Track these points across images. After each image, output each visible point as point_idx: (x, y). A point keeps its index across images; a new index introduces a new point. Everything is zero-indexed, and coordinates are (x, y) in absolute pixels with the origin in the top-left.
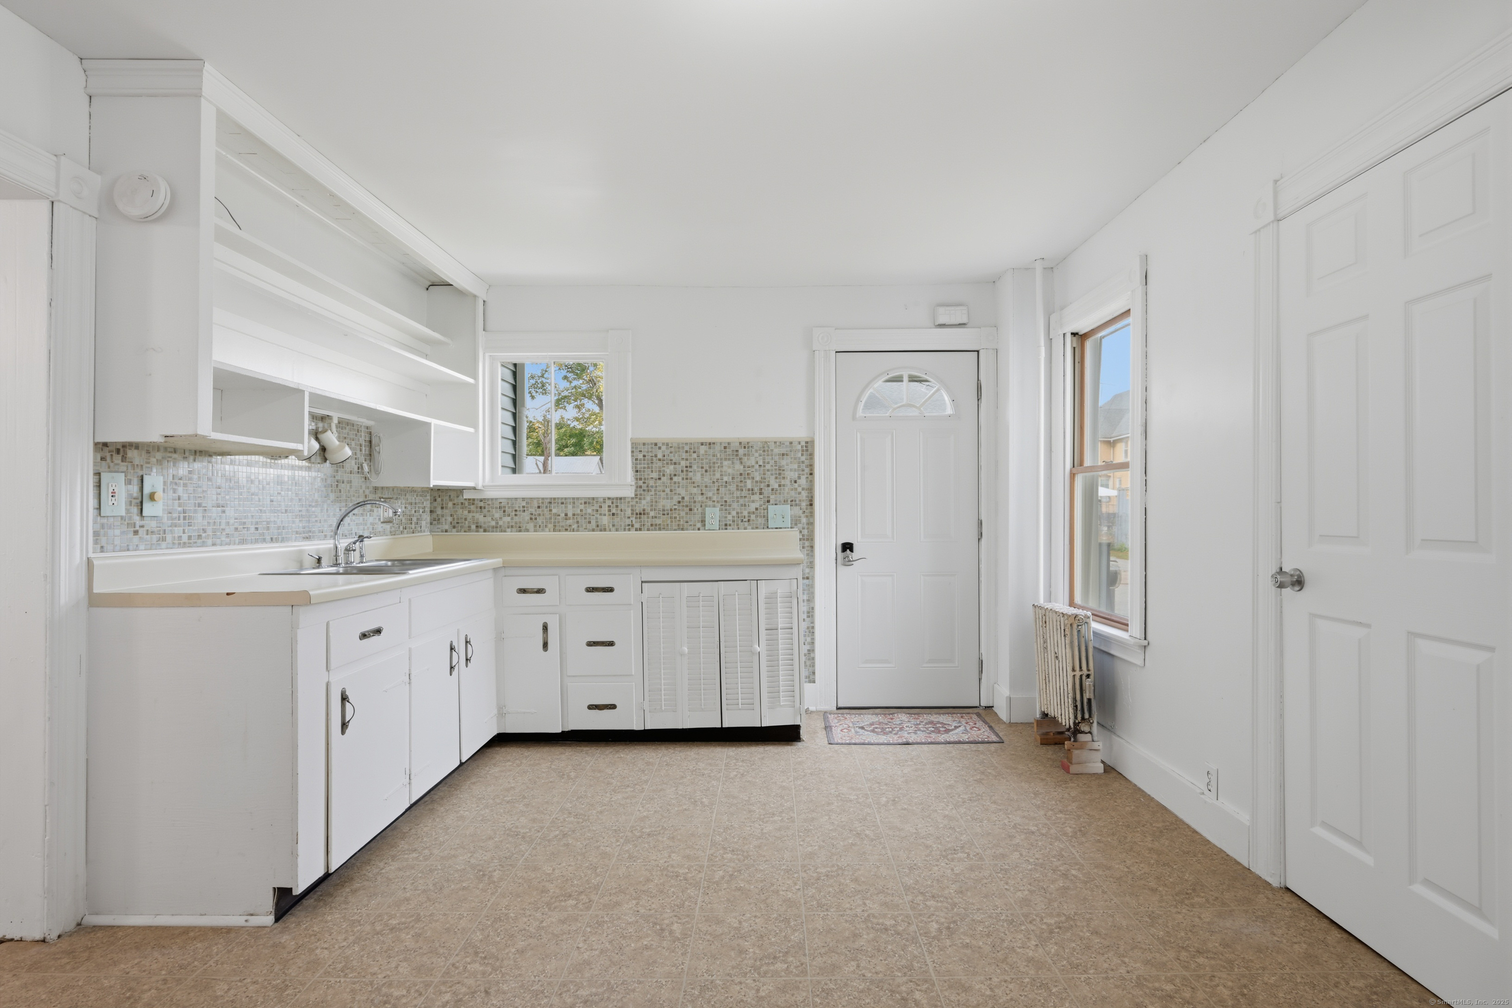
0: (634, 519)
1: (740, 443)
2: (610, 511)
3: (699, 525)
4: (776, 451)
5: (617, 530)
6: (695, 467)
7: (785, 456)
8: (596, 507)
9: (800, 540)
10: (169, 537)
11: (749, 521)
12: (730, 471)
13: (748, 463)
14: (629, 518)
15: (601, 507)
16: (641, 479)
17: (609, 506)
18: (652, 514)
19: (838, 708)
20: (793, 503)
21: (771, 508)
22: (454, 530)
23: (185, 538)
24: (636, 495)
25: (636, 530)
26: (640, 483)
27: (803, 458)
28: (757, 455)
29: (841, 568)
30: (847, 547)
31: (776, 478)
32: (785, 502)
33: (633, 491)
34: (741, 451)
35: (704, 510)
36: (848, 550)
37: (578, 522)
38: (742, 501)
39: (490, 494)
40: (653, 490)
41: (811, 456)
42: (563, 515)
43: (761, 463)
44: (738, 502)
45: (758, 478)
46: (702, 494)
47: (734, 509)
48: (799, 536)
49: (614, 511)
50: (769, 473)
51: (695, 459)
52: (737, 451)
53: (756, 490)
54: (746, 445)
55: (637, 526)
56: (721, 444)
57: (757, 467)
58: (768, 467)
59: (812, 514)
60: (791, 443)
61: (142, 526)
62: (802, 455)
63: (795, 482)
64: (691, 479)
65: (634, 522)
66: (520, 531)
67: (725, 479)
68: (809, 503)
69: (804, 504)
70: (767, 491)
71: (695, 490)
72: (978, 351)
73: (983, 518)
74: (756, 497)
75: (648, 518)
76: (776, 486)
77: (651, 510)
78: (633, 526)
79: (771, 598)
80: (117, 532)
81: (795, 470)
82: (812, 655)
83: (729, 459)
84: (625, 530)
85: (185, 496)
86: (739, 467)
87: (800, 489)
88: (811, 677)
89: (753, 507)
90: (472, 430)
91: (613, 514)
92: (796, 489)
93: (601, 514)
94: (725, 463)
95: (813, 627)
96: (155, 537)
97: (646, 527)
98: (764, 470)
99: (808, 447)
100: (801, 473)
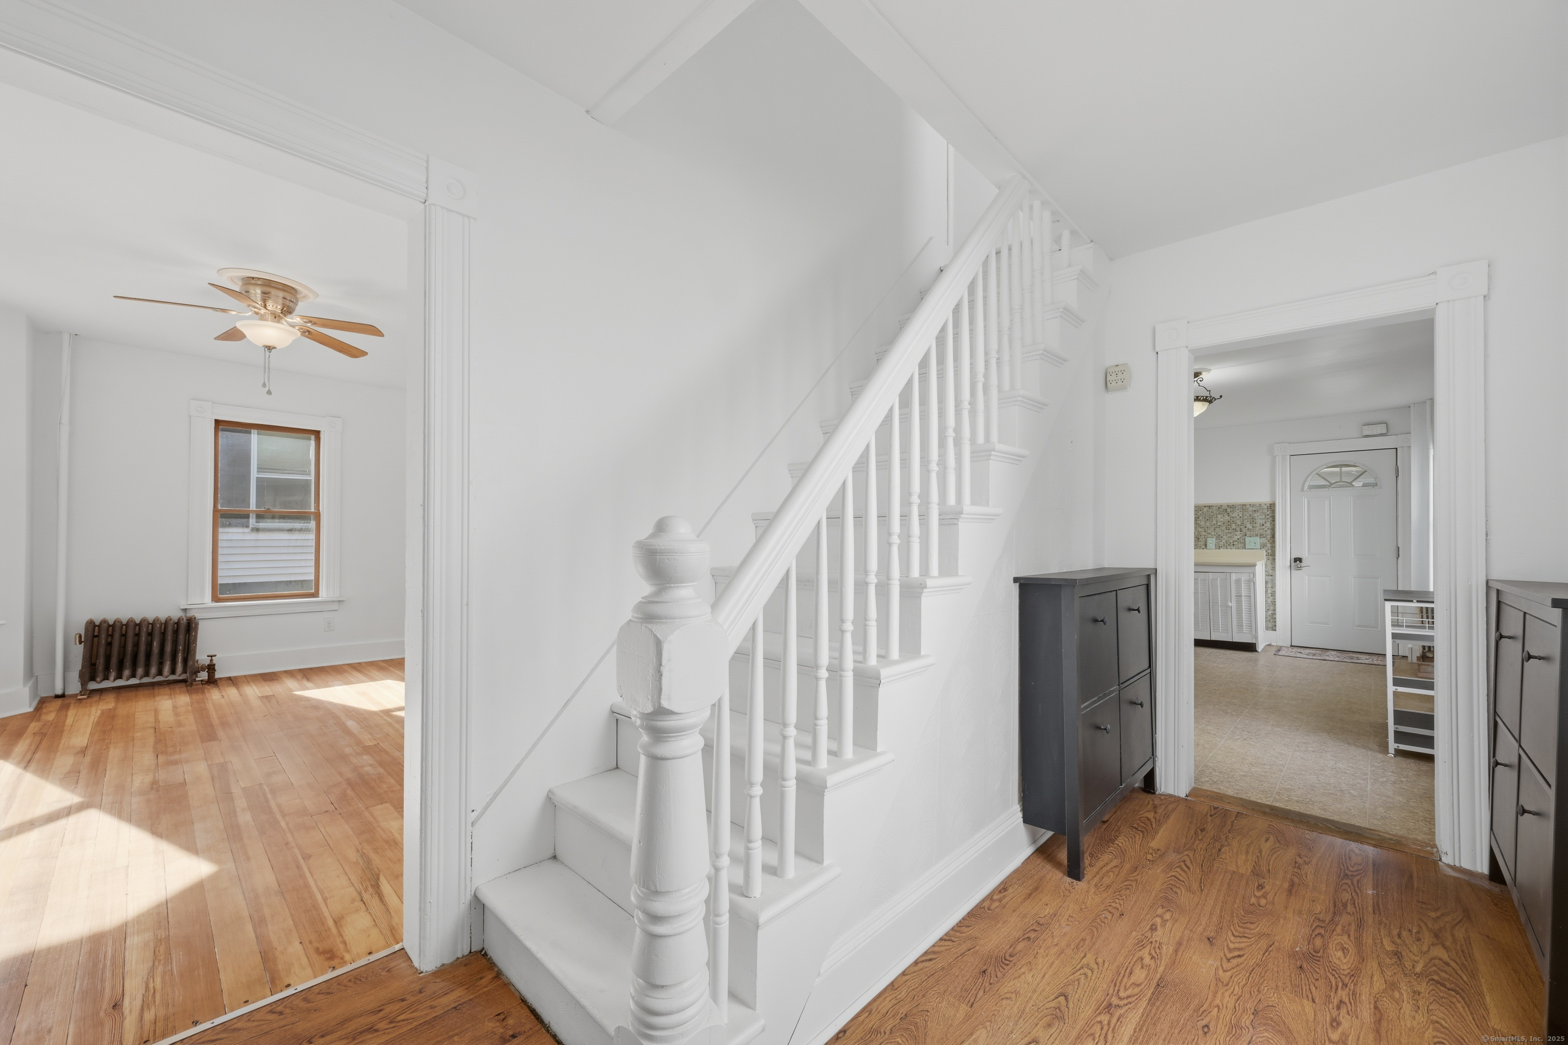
1: (1228, 506)
3: (1203, 547)
4: (1251, 509)
6: (1200, 518)
7: (1256, 512)
9: (1266, 555)
11: (1233, 545)
12: (1222, 520)
13: (1233, 516)
19: (1291, 646)
20: (1261, 536)
21: (1247, 539)
27: (1268, 513)
28: (1238, 511)
29: (1294, 572)
30: (1298, 560)
31: (1251, 523)
32: (1257, 535)
34: (1229, 510)
35: (1206, 539)
36: (1298, 562)
38: (1229, 535)
41: (1274, 511)
43: (1241, 515)
44: (1226, 535)
45: (1240, 524)
46: (1205, 531)
47: (1224, 539)
48: (1265, 553)
50: (1247, 520)
51: (1201, 514)
52: (1226, 510)
53: (1238, 529)
54: (1232, 507)
56: (1216, 506)
57: (1238, 517)
58: (1245, 517)
59: (1274, 542)
60: (1260, 505)
62: (1268, 511)
63: (1263, 525)
64: (1198, 524)
67: (1219, 524)
68: (1272, 536)
69: (1269, 537)
70: (1244, 530)
71: (1200, 530)
72: (1397, 449)
73: (1400, 545)
74: (1239, 533)
76: (1251, 527)
79: (1238, 581)
81: (1263, 519)
82: (1274, 616)
83: (1221, 514)
86: (1227, 518)
87: (1266, 529)
88: (1274, 628)
89: (1236, 538)
92: (1263, 529)
94: (1219, 516)
95: (1275, 602)
98: (1243, 519)
99: (1272, 507)
100: (1267, 520)
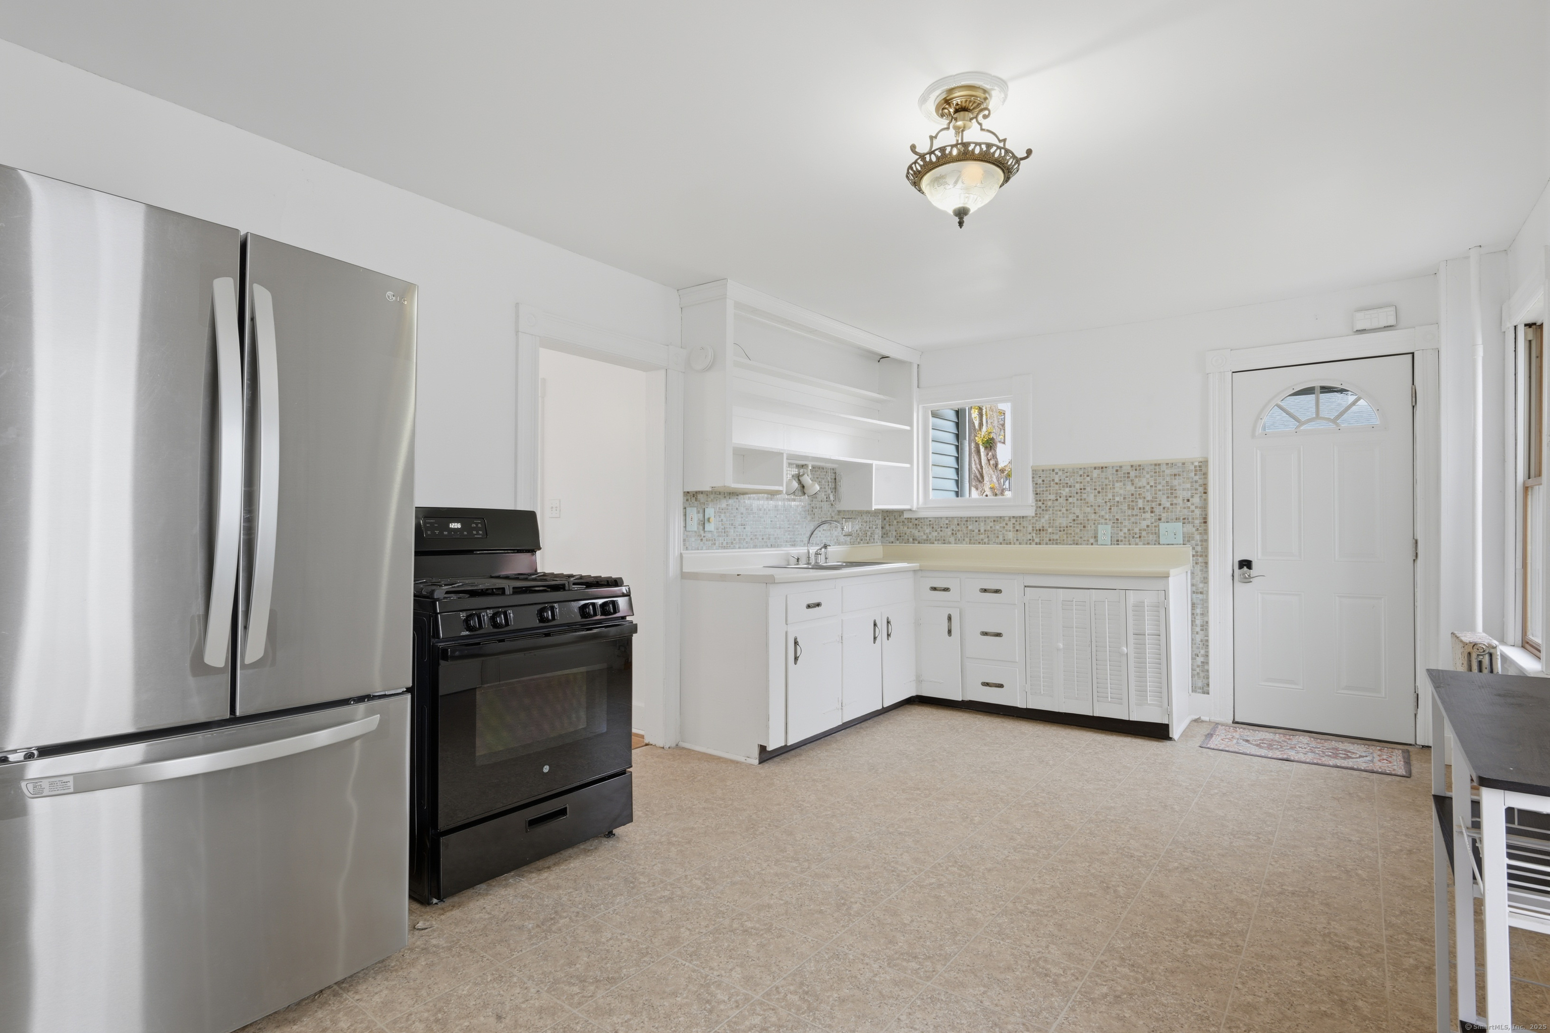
0: (1034, 535)
1: (1132, 466)
2: (1014, 527)
3: (1092, 540)
4: (1168, 472)
5: (1020, 544)
6: (1088, 489)
7: (1177, 477)
8: (1003, 524)
9: (1193, 556)
10: (717, 543)
11: (1140, 537)
12: (1122, 492)
13: (1140, 484)
14: (1030, 533)
15: (1007, 524)
16: (1040, 501)
17: (1014, 524)
18: (1050, 530)
19: (1235, 722)
20: (1185, 520)
21: (1163, 526)
22: (898, 542)
23: (725, 544)
24: (1036, 514)
25: (1036, 544)
26: (1040, 504)
27: (1197, 478)
28: (1148, 476)
29: (1240, 587)
30: (1246, 564)
31: (1168, 497)
32: (1177, 519)
33: (1034, 511)
34: (1133, 474)
35: (1097, 527)
36: (1245, 567)
37: (988, 537)
38: (1133, 519)
39: (922, 514)
40: (1051, 509)
41: (1205, 475)
42: (977, 531)
43: (1152, 483)
44: (1129, 519)
45: (1149, 498)
46: (1095, 513)
47: (1125, 526)
48: (1191, 553)
49: (1017, 528)
50: (1161, 493)
51: (1088, 482)
52: (1129, 473)
53: (1148, 509)
54: (1138, 468)
55: (1037, 540)
56: (1113, 467)
57: (1148, 487)
58: (1159, 487)
59: (1206, 531)
60: (1184, 464)
61: (704, 537)
62: (1195, 475)
63: (1188, 500)
64: (1085, 499)
65: (1034, 538)
66: (944, 543)
67: (1117, 499)
68: (1203, 521)
69: (1197, 522)
70: (1158, 510)
71: (1089, 510)
72: (1413, 353)
73: (1419, 537)
74: (1148, 515)
75: (1046, 533)
76: (1168, 505)
77: (1049, 527)
78: (1033, 540)
79: (1139, 607)
80: (693, 539)
81: (1188, 490)
82: (1206, 667)
83: (1121, 481)
84: (1026, 543)
85: (725, 520)
86: (1130, 488)
87: (1193, 508)
88: (1205, 689)
89: (1144, 524)
90: (908, 465)
91: (1017, 530)
92: (1189, 508)
93: (1007, 531)
94: (1117, 485)
95: (1207, 641)
96: (710, 542)
97: (1045, 542)
98: (1155, 490)
99: (1202, 468)
100: (1194, 492)
